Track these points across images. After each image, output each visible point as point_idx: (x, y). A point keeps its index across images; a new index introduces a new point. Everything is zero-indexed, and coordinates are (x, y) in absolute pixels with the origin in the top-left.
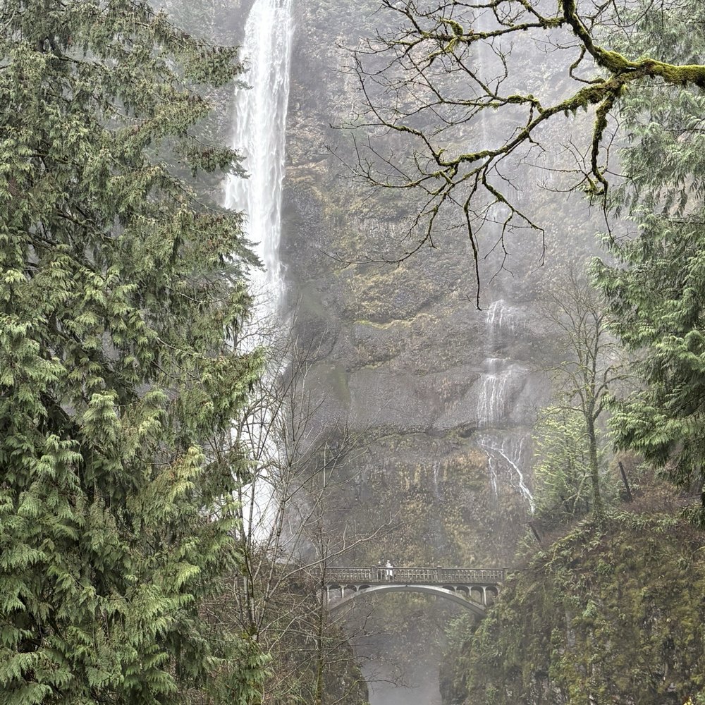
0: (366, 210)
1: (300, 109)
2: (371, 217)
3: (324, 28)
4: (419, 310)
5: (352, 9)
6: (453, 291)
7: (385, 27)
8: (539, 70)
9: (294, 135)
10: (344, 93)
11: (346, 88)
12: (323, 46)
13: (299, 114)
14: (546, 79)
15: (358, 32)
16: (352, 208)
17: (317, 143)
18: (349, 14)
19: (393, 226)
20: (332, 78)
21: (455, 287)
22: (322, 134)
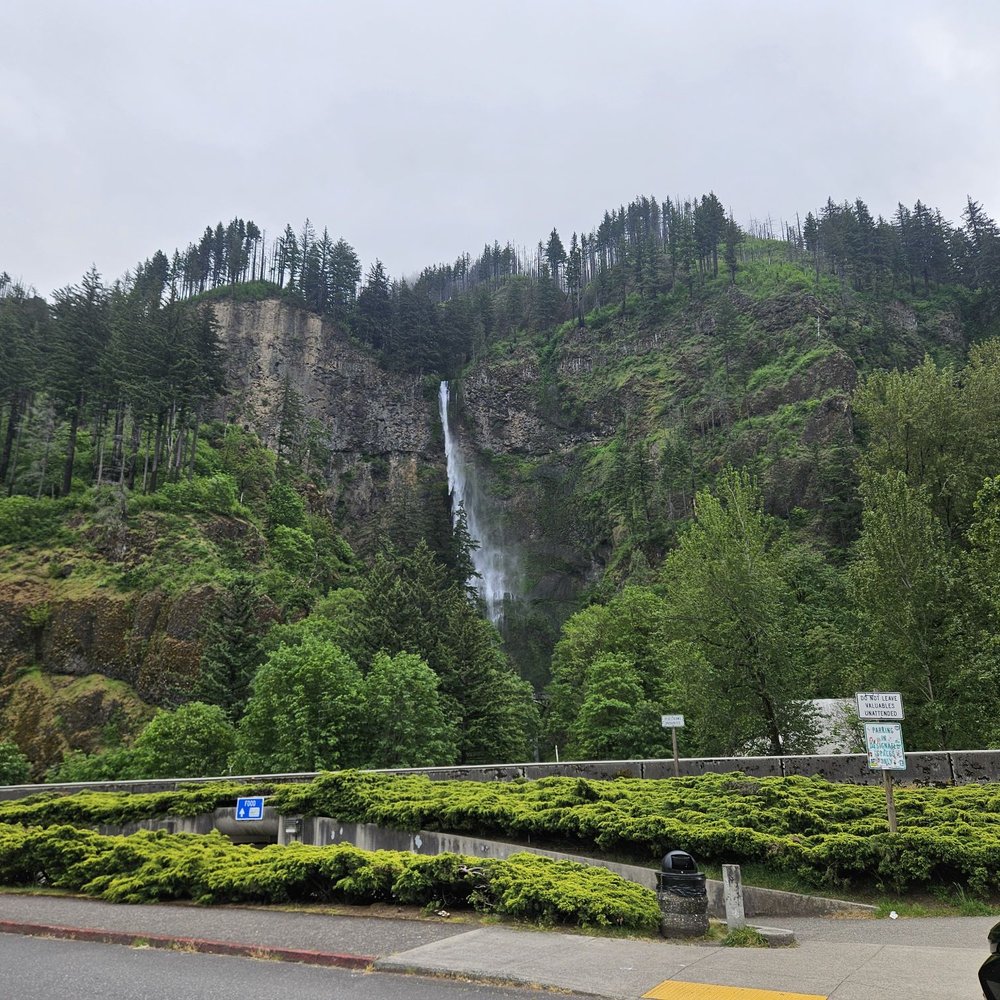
11: (483, 432)
13: (461, 441)
14: (573, 442)
19: (505, 502)
20: (477, 426)
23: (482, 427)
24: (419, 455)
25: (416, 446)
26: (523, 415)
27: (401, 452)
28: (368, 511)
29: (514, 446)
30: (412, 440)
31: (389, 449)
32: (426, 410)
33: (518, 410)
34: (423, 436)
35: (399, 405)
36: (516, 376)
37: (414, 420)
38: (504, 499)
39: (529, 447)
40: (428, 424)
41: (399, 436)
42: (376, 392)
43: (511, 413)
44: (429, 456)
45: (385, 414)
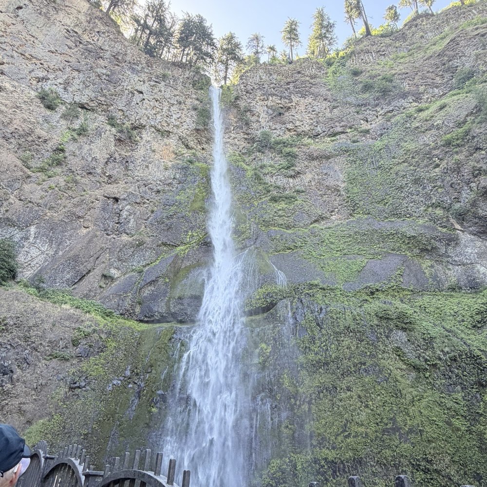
0: (274, 172)
1: (233, 130)
2: (278, 175)
3: (251, 93)
4: (311, 224)
5: (266, 86)
6: (332, 215)
7: (284, 92)
8: (376, 111)
9: (229, 142)
10: (260, 122)
11: (260, 120)
12: (249, 101)
13: (232, 132)
14: (380, 115)
15: (269, 95)
16: (265, 171)
17: (241, 147)
18: (265, 88)
19: (291, 180)
20: (253, 115)
21: (333, 213)
22: (244, 142)
23: (258, 116)
24: (180, 138)
25: (177, 127)
26: (309, 100)
27: (158, 130)
28: (99, 171)
29: (300, 130)
30: (173, 120)
31: (143, 122)
32: (194, 96)
33: (304, 96)
34: (188, 120)
35: (163, 83)
36: (299, 73)
37: (180, 103)
38: (291, 177)
39: (319, 129)
40: (195, 109)
41: (159, 112)
42: (139, 68)
43: (295, 99)
44: (191, 144)
45: (144, 88)
